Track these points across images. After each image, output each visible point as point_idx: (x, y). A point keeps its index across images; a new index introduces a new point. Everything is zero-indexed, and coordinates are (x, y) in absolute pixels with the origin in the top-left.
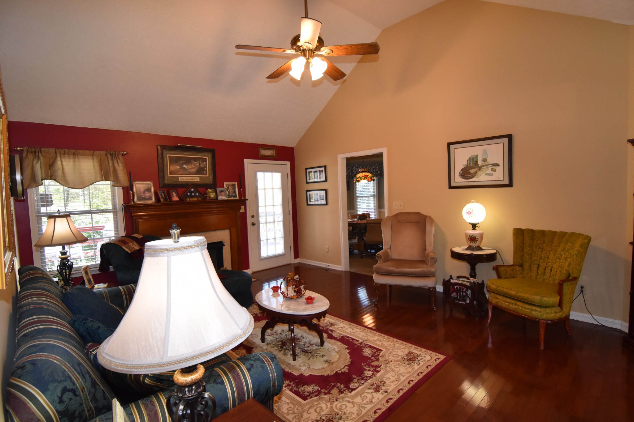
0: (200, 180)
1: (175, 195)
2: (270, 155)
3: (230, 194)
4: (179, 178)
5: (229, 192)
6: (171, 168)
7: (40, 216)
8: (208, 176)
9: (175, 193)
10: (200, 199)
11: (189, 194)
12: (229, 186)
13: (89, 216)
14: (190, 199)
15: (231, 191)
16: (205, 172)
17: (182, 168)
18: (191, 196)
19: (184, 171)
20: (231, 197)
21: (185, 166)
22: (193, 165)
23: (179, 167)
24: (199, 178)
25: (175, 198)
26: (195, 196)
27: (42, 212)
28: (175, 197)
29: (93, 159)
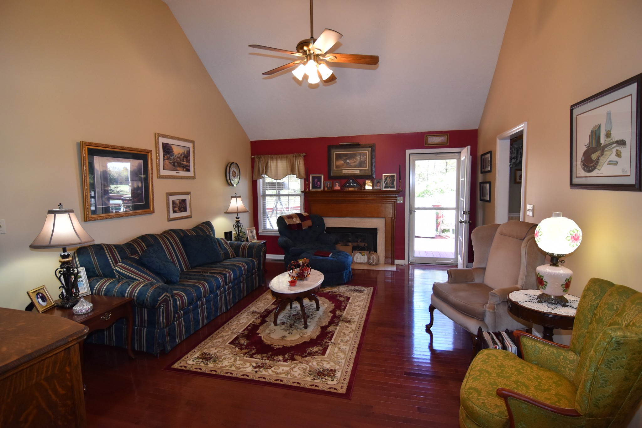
0: (360, 172)
1: (337, 185)
2: (440, 142)
3: (387, 185)
4: (343, 171)
5: (387, 182)
6: (337, 163)
7: (264, 196)
8: (367, 168)
9: (338, 184)
10: (356, 189)
11: (348, 184)
12: (388, 177)
13: (287, 197)
14: (348, 189)
15: (389, 182)
16: (365, 165)
17: (345, 162)
18: (350, 186)
19: (347, 165)
20: (388, 188)
21: (348, 161)
22: (354, 160)
23: (343, 162)
24: (359, 170)
25: (337, 188)
26: (353, 186)
27: (266, 194)
28: (337, 186)
29: (286, 160)
